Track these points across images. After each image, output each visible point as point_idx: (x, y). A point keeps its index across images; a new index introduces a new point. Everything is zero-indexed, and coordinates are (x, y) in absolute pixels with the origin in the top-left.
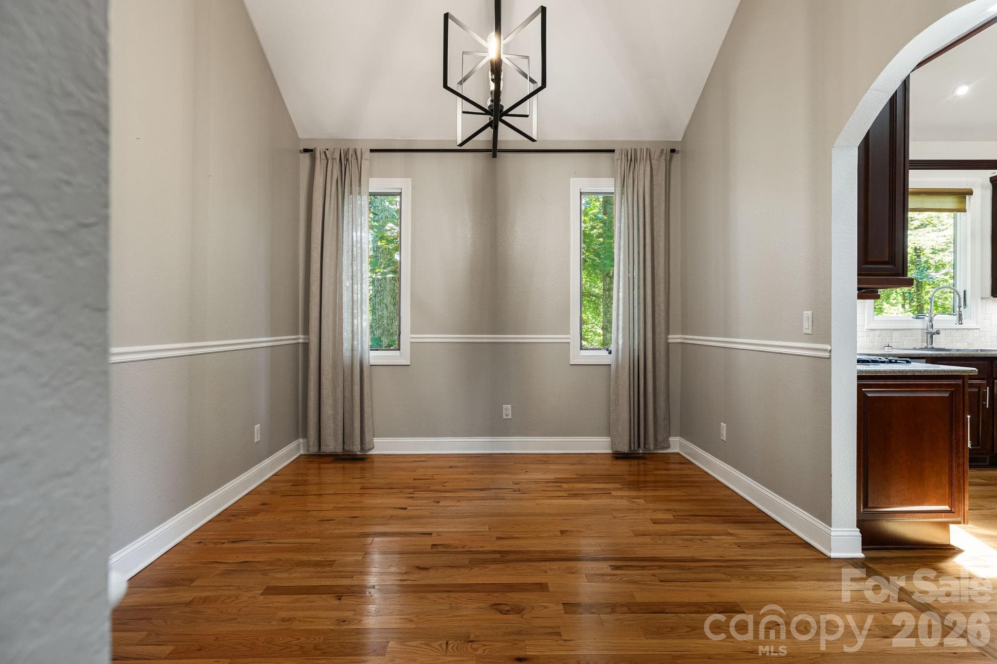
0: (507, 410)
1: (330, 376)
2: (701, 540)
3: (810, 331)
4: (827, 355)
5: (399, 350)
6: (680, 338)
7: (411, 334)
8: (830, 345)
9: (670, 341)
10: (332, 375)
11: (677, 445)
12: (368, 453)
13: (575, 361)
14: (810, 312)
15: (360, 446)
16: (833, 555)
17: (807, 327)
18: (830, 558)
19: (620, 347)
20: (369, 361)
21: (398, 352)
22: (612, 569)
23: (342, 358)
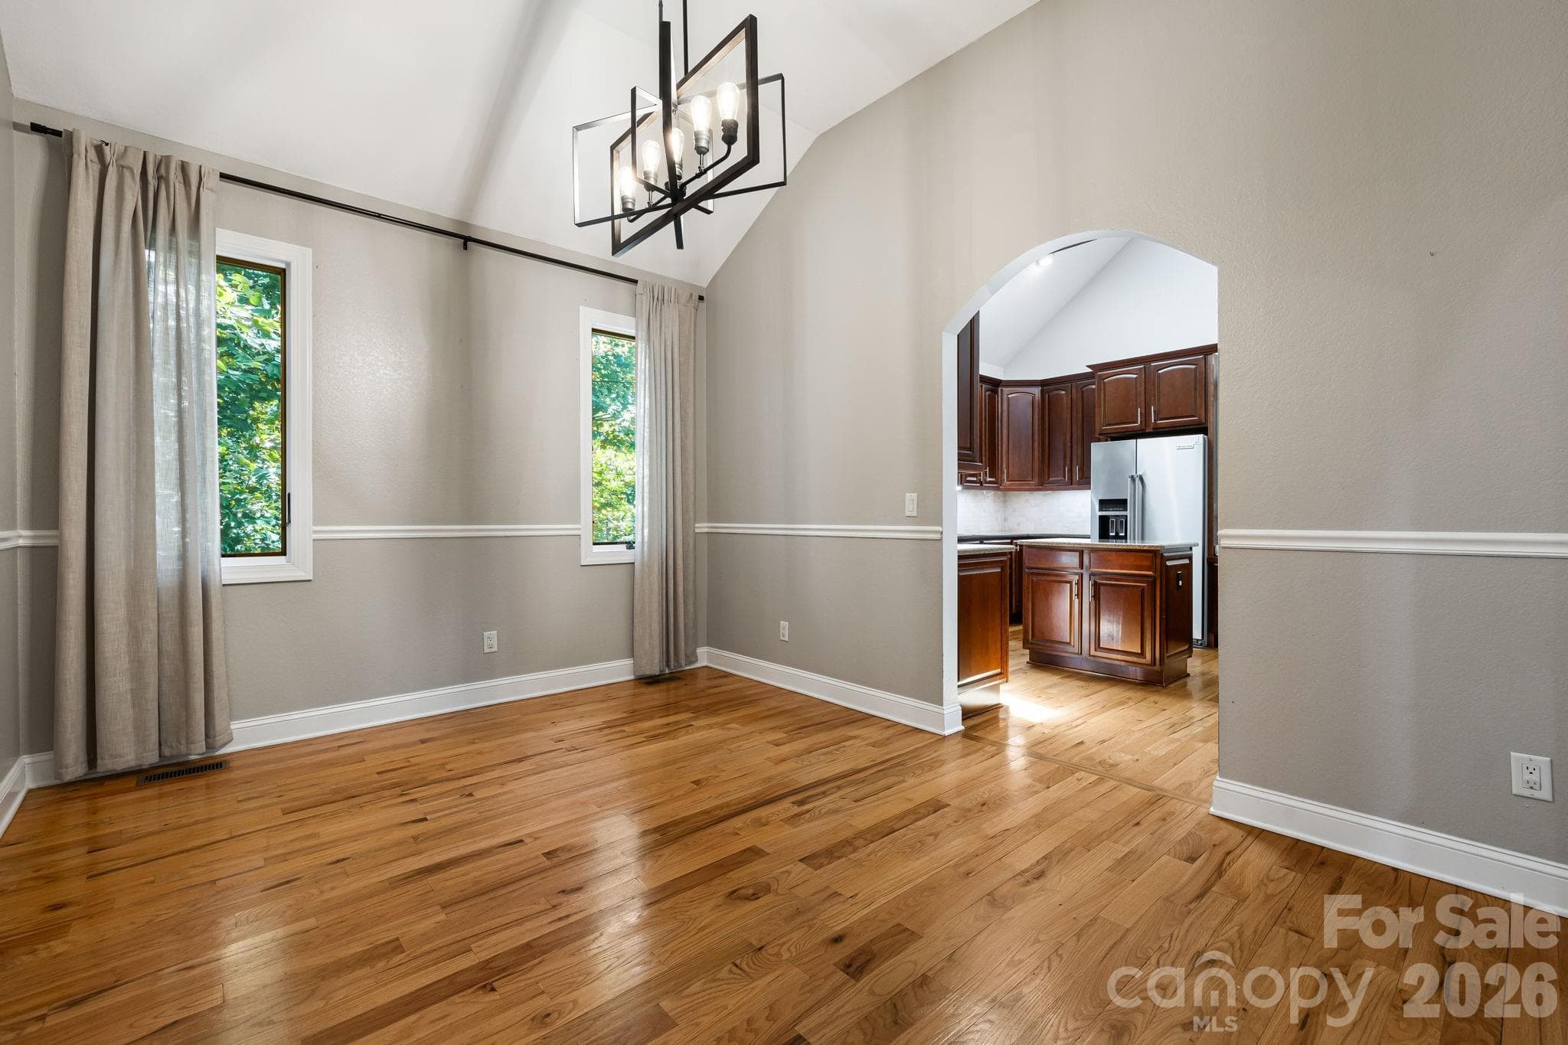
0: (491, 639)
1: (122, 613)
2: (837, 750)
3: (914, 514)
4: (938, 536)
5: (285, 555)
6: (708, 527)
7: (314, 524)
8: (942, 526)
9: (697, 531)
10: (128, 611)
11: (705, 657)
12: (216, 754)
13: (587, 560)
14: (914, 495)
15: (204, 742)
16: (947, 732)
17: (911, 509)
18: (945, 737)
19: (646, 539)
20: (221, 577)
21: (282, 558)
22: (799, 806)
23: (155, 575)
